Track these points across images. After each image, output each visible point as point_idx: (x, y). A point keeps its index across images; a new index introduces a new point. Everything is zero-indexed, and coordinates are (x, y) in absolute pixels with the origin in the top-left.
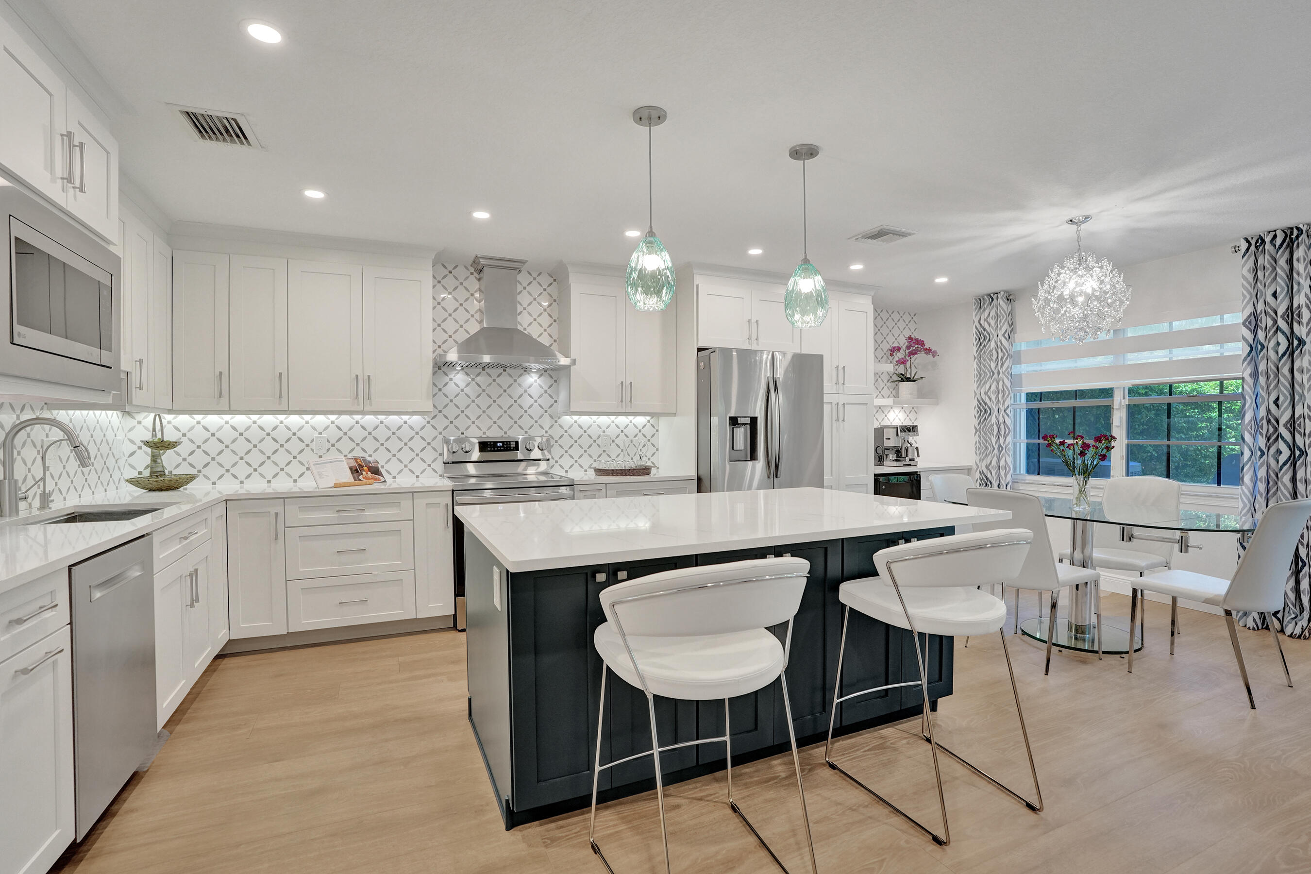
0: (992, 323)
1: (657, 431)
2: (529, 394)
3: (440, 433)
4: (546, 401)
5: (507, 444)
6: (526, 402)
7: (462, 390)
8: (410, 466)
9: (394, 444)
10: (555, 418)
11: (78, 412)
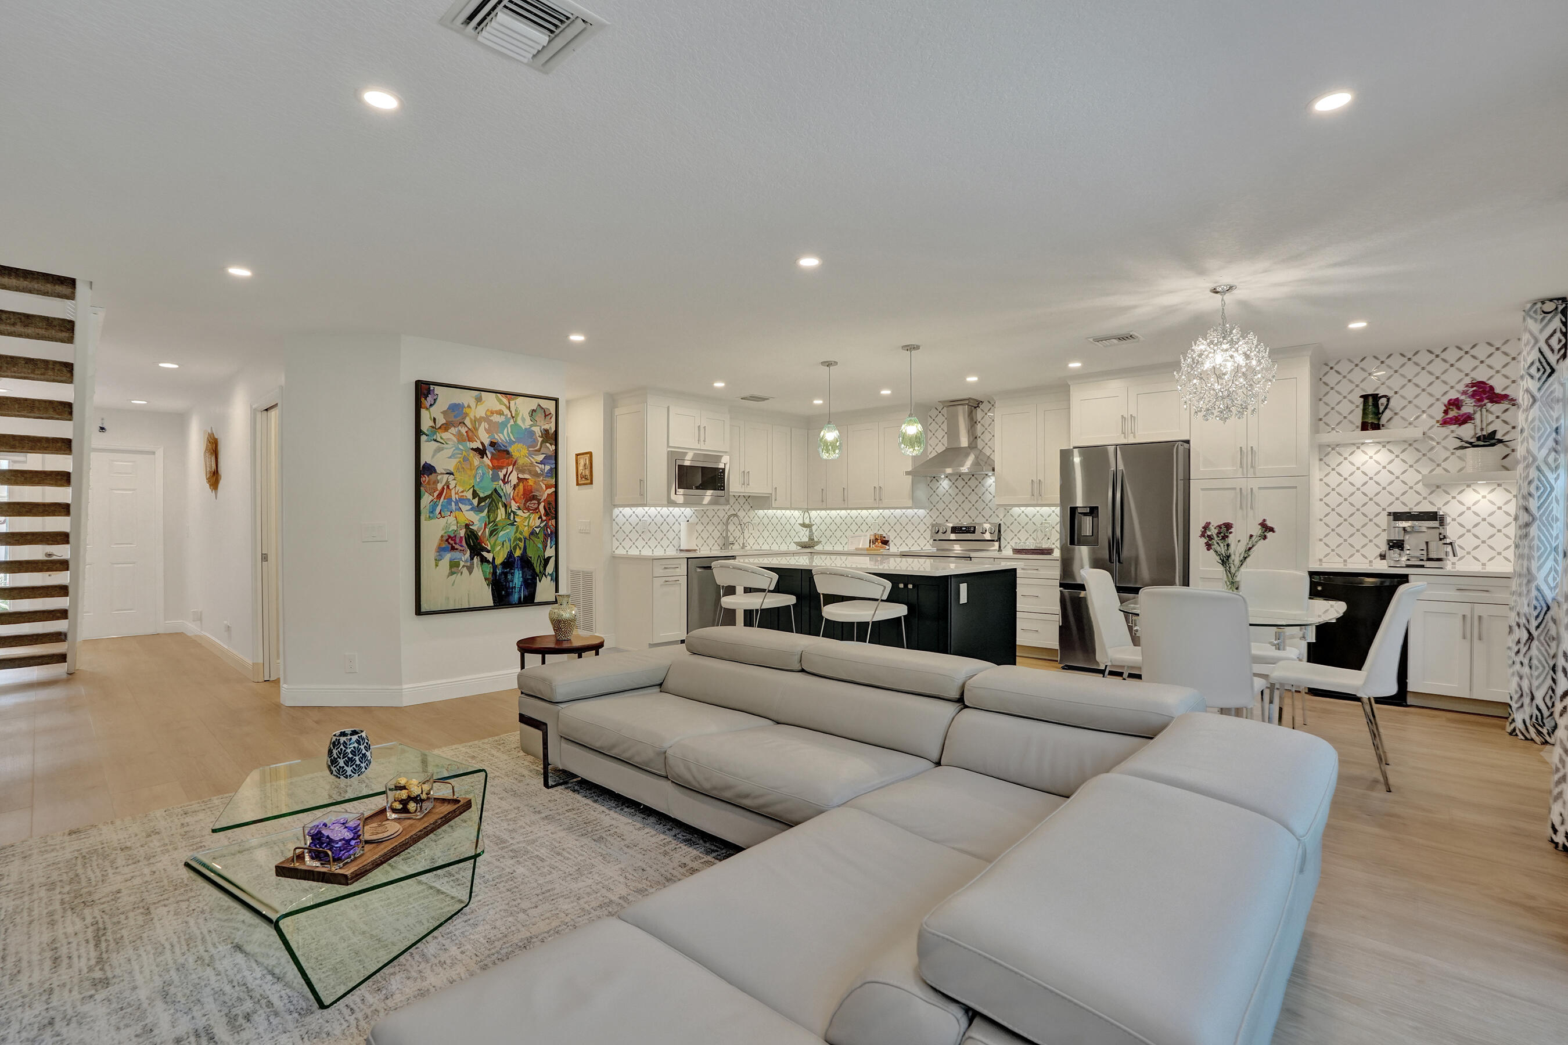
3: (930, 522)
5: (969, 528)
10: (1008, 509)
11: (770, 511)
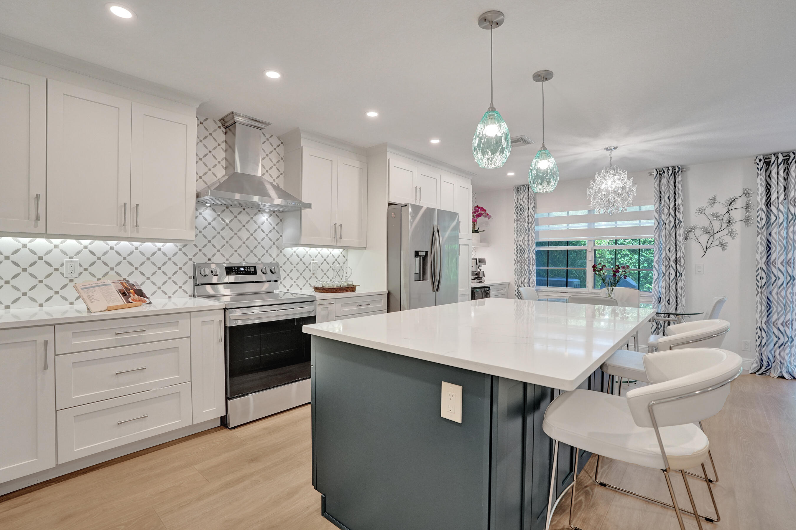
0: (526, 201)
1: (347, 260)
2: (262, 229)
3: (191, 259)
4: (274, 236)
5: (248, 269)
6: (260, 235)
7: (210, 224)
8: (163, 288)
9: (148, 269)
10: (280, 249)
